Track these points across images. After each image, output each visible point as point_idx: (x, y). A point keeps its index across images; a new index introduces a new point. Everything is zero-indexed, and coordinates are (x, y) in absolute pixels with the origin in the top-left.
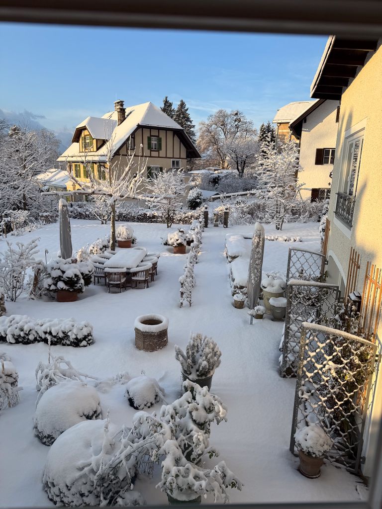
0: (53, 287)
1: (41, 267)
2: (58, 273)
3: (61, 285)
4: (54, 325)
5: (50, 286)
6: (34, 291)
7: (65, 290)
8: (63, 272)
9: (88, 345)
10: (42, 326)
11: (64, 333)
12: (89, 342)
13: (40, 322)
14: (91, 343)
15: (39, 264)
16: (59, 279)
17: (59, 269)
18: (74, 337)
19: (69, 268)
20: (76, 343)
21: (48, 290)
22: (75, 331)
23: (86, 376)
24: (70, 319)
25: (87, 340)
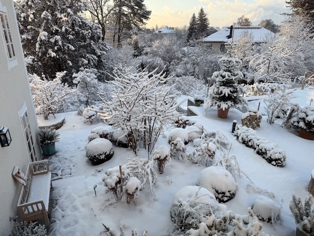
0: (296, 124)
1: (296, 108)
2: (303, 115)
3: (302, 124)
4: (263, 143)
5: (294, 122)
6: (286, 123)
7: (303, 128)
8: (307, 116)
9: (276, 166)
10: (258, 140)
11: (265, 150)
12: (278, 165)
13: (258, 137)
14: (279, 165)
15: (296, 106)
16: (303, 119)
17: (305, 113)
18: (270, 156)
19: (312, 115)
20: (270, 160)
21: (293, 124)
22: (271, 152)
23: (247, 177)
24: (275, 144)
25: (277, 162)
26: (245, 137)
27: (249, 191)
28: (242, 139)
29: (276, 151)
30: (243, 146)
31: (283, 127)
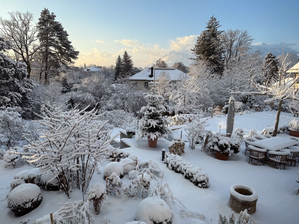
0: (212, 148)
1: (209, 134)
2: (216, 140)
3: (216, 148)
4: (189, 168)
5: (210, 146)
6: (204, 147)
7: (218, 151)
8: (219, 140)
9: (202, 187)
10: (184, 165)
11: (192, 174)
12: (204, 186)
13: (184, 163)
14: (204, 187)
15: (210, 132)
16: (217, 143)
17: (217, 138)
18: (196, 179)
19: (222, 139)
20: (196, 183)
21: (209, 148)
22: (197, 175)
23: (180, 203)
24: (198, 168)
25: (202, 184)
26: (173, 164)
27: (183, 216)
28: (172, 165)
29: (200, 174)
30: (173, 172)
31: (202, 151)
